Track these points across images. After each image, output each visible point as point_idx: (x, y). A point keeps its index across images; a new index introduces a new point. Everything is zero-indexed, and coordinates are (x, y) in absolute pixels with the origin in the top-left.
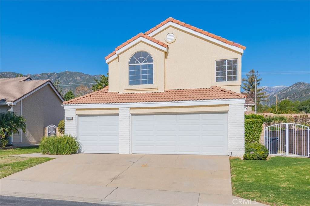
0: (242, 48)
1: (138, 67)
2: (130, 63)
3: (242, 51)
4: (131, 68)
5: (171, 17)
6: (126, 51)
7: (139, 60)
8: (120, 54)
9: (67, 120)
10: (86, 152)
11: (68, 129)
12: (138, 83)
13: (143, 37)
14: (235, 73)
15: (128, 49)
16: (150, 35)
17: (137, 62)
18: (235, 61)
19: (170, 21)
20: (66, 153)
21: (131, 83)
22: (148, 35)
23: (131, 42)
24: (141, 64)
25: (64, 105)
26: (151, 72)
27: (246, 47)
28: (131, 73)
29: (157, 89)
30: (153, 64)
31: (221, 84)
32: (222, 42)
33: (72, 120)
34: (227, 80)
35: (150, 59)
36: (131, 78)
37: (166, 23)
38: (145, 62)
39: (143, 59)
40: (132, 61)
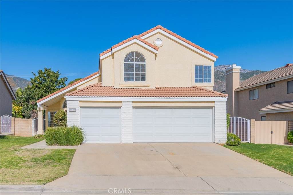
0: (215, 57)
1: (132, 66)
2: (125, 61)
3: (215, 59)
4: (126, 65)
5: (159, 25)
6: (120, 50)
7: (133, 59)
8: (116, 52)
9: (70, 111)
10: (88, 142)
11: (71, 120)
12: (132, 79)
13: (137, 39)
14: (210, 76)
15: (123, 49)
16: (143, 38)
17: (131, 61)
18: (210, 67)
19: (159, 28)
20: (75, 144)
21: (126, 79)
22: (141, 38)
23: (127, 42)
24: (135, 63)
25: (67, 96)
26: (144, 70)
27: (218, 57)
28: (126, 70)
29: (149, 86)
30: (145, 64)
31: (199, 84)
32: (200, 51)
33: (75, 111)
34: (204, 82)
35: (143, 59)
36: (126, 74)
37: (155, 30)
38: (138, 61)
39: (136, 59)
40: (126, 59)
